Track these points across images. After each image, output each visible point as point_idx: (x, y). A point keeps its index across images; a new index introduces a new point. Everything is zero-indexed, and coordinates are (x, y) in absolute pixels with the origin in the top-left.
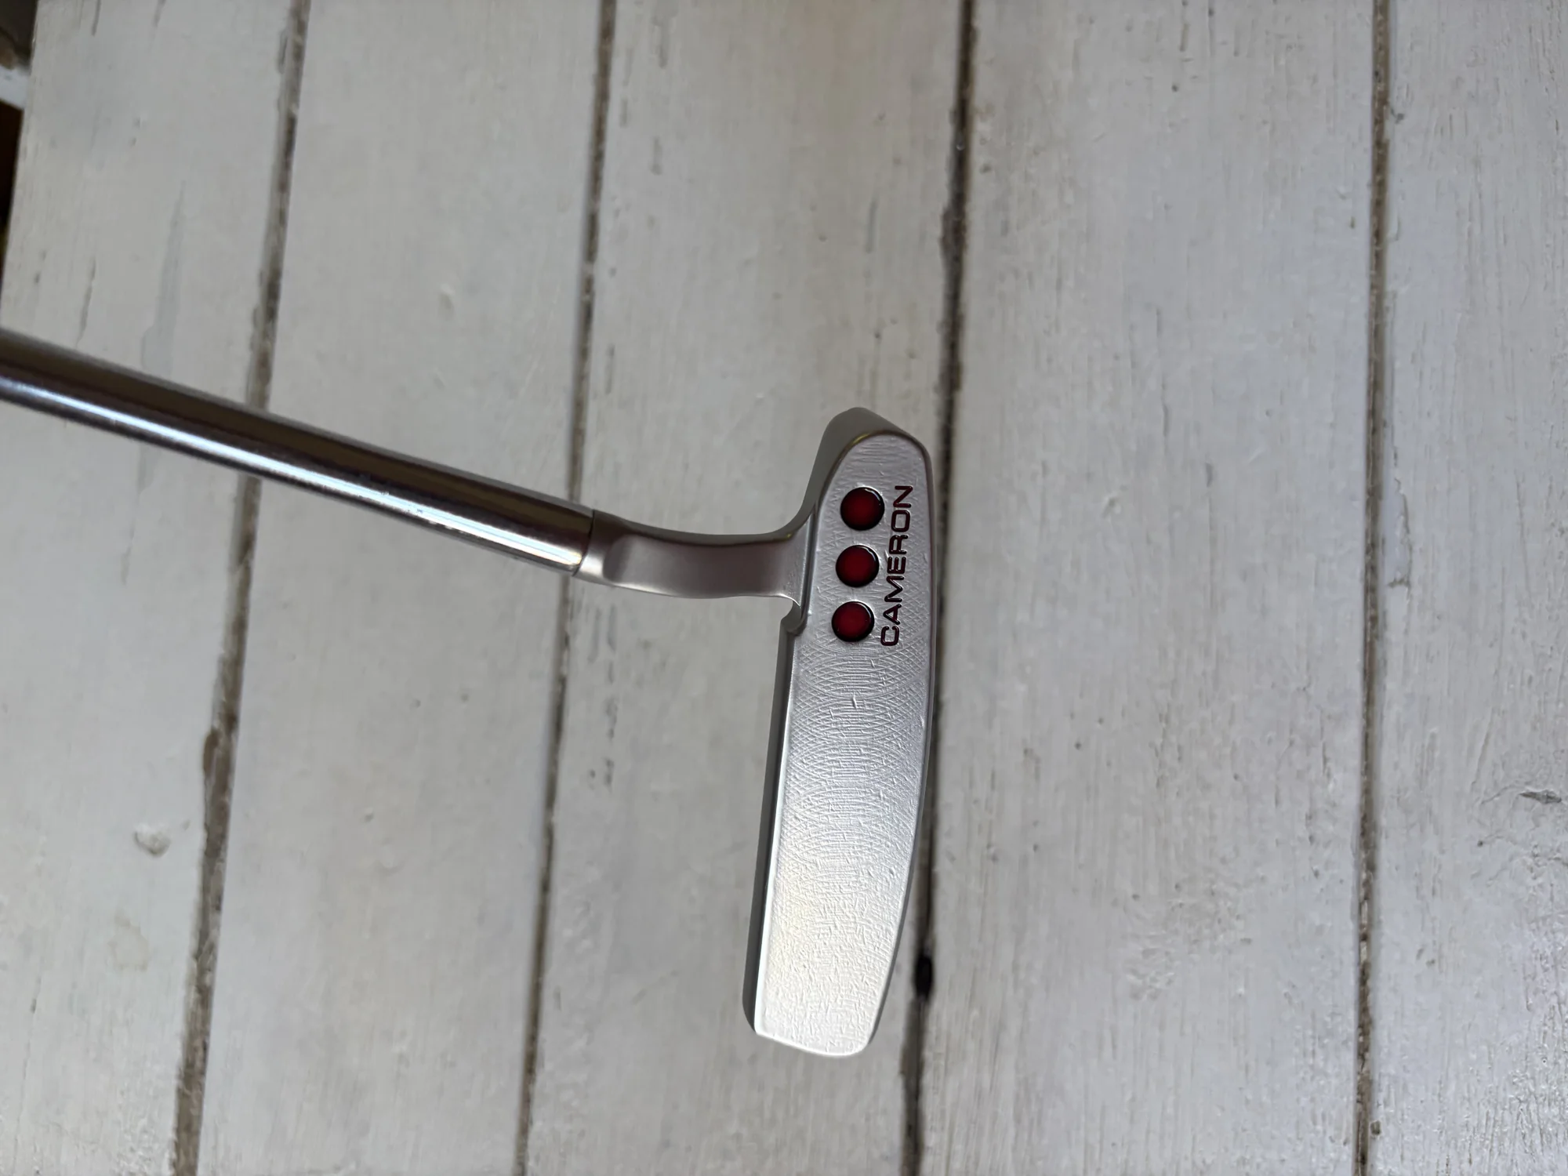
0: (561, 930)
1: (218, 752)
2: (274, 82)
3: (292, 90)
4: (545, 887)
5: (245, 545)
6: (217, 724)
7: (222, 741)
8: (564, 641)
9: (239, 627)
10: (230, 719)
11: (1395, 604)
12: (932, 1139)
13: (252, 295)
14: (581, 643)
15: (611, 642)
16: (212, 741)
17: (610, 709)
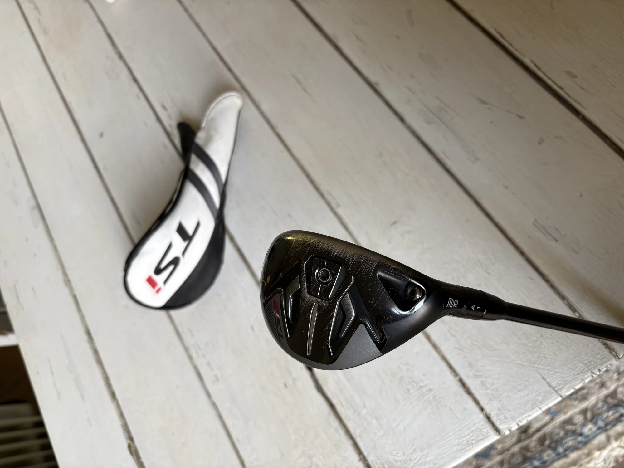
0: (229, 423)
1: (133, 449)
2: (66, 291)
3: (71, 289)
4: (220, 417)
5: (113, 395)
6: (129, 442)
7: (132, 445)
8: (190, 358)
9: (122, 415)
10: (131, 439)
11: (340, 211)
12: (335, 402)
13: (85, 337)
14: (194, 354)
15: (200, 349)
16: (130, 447)
17: (209, 364)
